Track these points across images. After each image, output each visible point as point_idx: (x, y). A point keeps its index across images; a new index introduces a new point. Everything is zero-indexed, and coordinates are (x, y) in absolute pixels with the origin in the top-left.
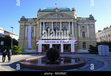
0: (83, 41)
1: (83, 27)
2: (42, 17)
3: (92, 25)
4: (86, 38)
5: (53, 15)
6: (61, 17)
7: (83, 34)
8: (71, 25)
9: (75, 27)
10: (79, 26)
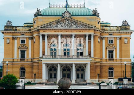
0: (109, 66)
1: (111, 42)
2: (43, 26)
3: (126, 39)
4: (115, 61)
5: (60, 24)
6: (74, 27)
7: (109, 54)
8: (91, 40)
9: (97, 43)
10: (104, 41)
